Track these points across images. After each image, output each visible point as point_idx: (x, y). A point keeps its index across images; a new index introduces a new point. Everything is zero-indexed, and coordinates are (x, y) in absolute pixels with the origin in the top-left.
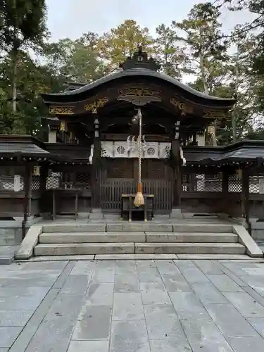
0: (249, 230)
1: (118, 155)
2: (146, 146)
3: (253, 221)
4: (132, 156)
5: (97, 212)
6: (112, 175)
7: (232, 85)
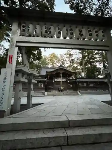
0: (80, 92)
1: (57, 81)
2: (62, 79)
3: (80, 91)
4: (60, 81)
5: (54, 91)
6: (56, 84)
7: (77, 66)
